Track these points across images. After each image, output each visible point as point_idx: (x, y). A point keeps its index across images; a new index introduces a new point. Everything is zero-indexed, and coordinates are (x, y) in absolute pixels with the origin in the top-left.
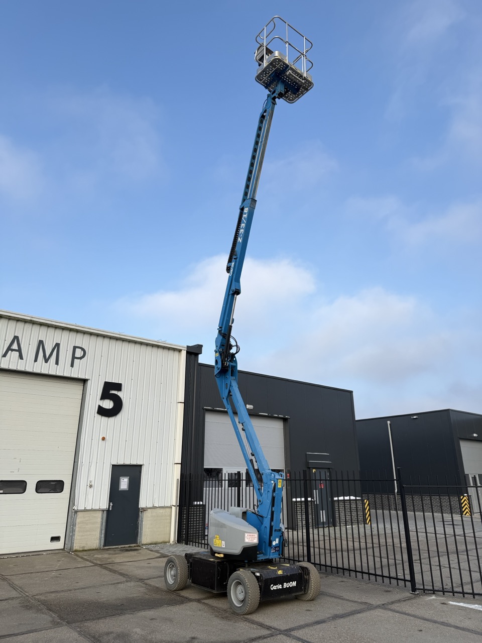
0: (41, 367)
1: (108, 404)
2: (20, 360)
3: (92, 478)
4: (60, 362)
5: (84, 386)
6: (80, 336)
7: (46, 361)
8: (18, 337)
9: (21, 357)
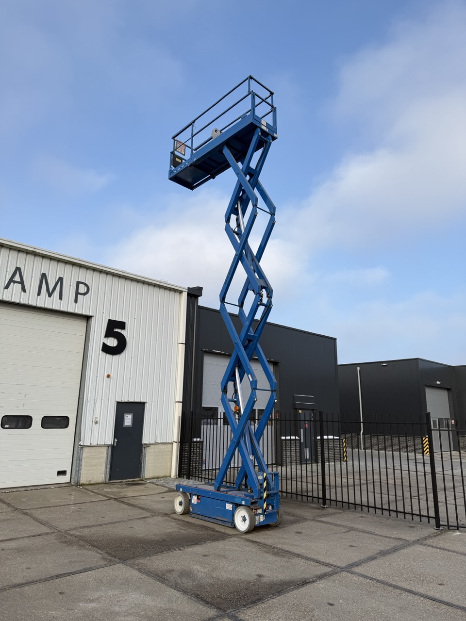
0: (44, 301)
1: (112, 342)
2: (23, 293)
3: (97, 414)
4: (63, 297)
5: (87, 323)
6: (82, 271)
7: (50, 295)
8: (20, 268)
9: (24, 290)
